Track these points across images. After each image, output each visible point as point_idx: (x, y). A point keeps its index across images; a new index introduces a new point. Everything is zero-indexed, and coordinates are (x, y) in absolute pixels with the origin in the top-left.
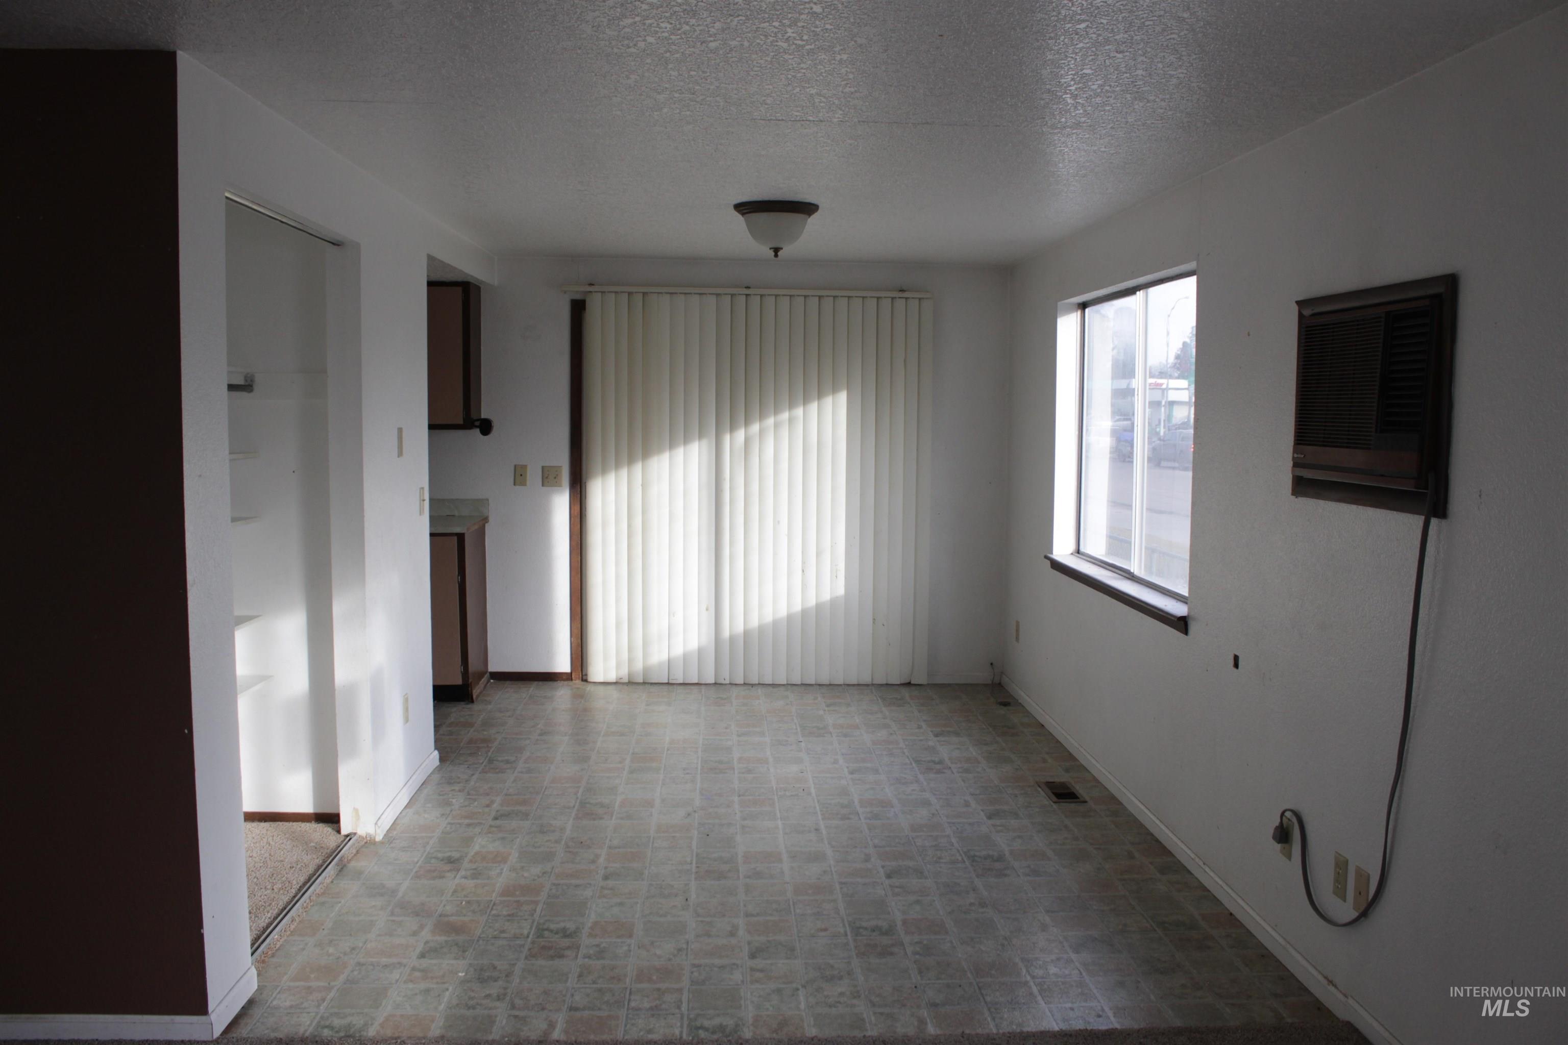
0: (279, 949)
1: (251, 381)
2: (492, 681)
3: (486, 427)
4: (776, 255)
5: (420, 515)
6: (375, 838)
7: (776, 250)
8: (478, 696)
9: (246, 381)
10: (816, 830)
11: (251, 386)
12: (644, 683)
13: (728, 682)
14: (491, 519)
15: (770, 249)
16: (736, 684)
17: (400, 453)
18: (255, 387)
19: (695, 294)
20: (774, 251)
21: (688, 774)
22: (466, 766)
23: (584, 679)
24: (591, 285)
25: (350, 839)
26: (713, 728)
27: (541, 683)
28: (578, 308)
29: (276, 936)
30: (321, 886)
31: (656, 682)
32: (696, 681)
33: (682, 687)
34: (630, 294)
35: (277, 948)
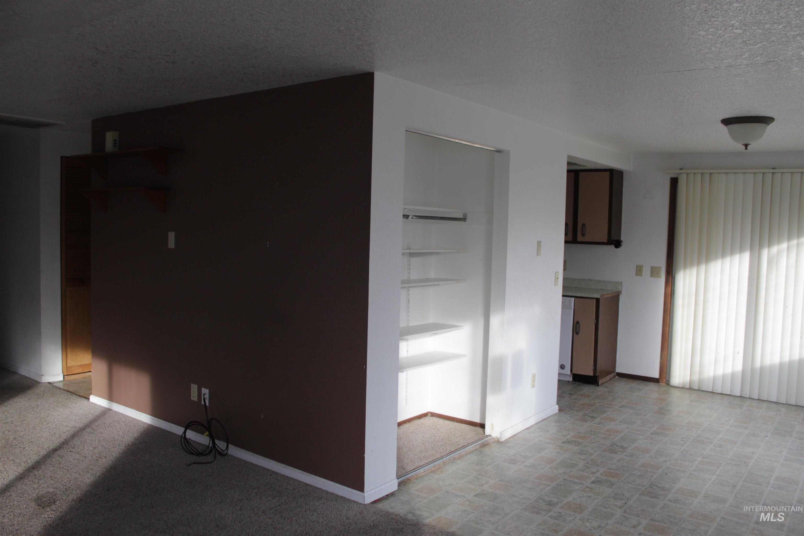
0: (421, 477)
1: (466, 216)
2: (617, 377)
3: (618, 244)
4: (746, 149)
5: (555, 285)
6: (499, 440)
7: (746, 146)
8: (602, 384)
9: (464, 216)
10: (734, 486)
11: (465, 219)
12: (699, 390)
13: (748, 397)
14: (623, 292)
15: (743, 145)
16: (753, 399)
17: (538, 253)
18: (467, 219)
19: (740, 173)
20: (745, 146)
21: (683, 440)
22: (570, 415)
23: (668, 383)
24: (681, 169)
25: (487, 437)
26: (719, 420)
27: (642, 382)
28: (674, 182)
29: (422, 471)
30: (459, 455)
31: (705, 390)
32: (729, 393)
33: (720, 395)
34: (702, 174)
35: (420, 476)
